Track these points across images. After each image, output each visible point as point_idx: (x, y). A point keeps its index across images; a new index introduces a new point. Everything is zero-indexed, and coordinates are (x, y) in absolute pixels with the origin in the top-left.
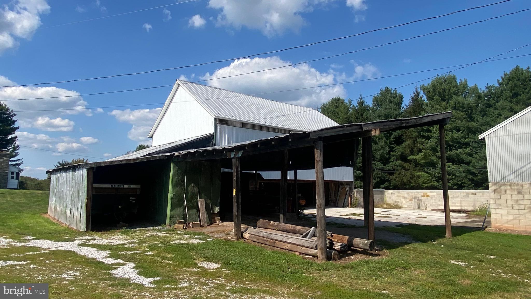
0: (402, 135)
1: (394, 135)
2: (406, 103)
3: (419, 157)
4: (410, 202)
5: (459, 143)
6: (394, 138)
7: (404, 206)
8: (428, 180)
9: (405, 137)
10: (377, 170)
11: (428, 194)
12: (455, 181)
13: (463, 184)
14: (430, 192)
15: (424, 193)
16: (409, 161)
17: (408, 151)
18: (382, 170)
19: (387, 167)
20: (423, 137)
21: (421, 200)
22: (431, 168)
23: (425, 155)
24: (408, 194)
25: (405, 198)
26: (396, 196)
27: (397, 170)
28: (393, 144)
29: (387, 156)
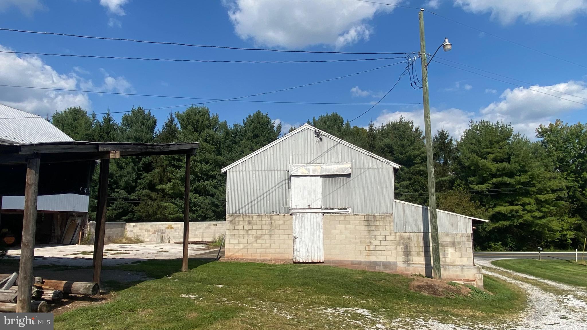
0: (152, 162)
1: (144, 161)
2: (159, 128)
3: (167, 187)
4: (153, 235)
5: (207, 175)
6: (143, 164)
7: (146, 240)
8: (175, 211)
9: (155, 164)
10: (120, 199)
11: (173, 226)
12: (200, 212)
13: (206, 216)
14: (175, 224)
15: (168, 225)
16: (157, 191)
17: (157, 180)
18: (126, 199)
19: (132, 196)
20: (174, 166)
21: (164, 233)
22: (178, 199)
23: (174, 185)
24: (151, 226)
25: (148, 231)
26: (138, 229)
27: (143, 200)
28: (141, 171)
29: (134, 184)
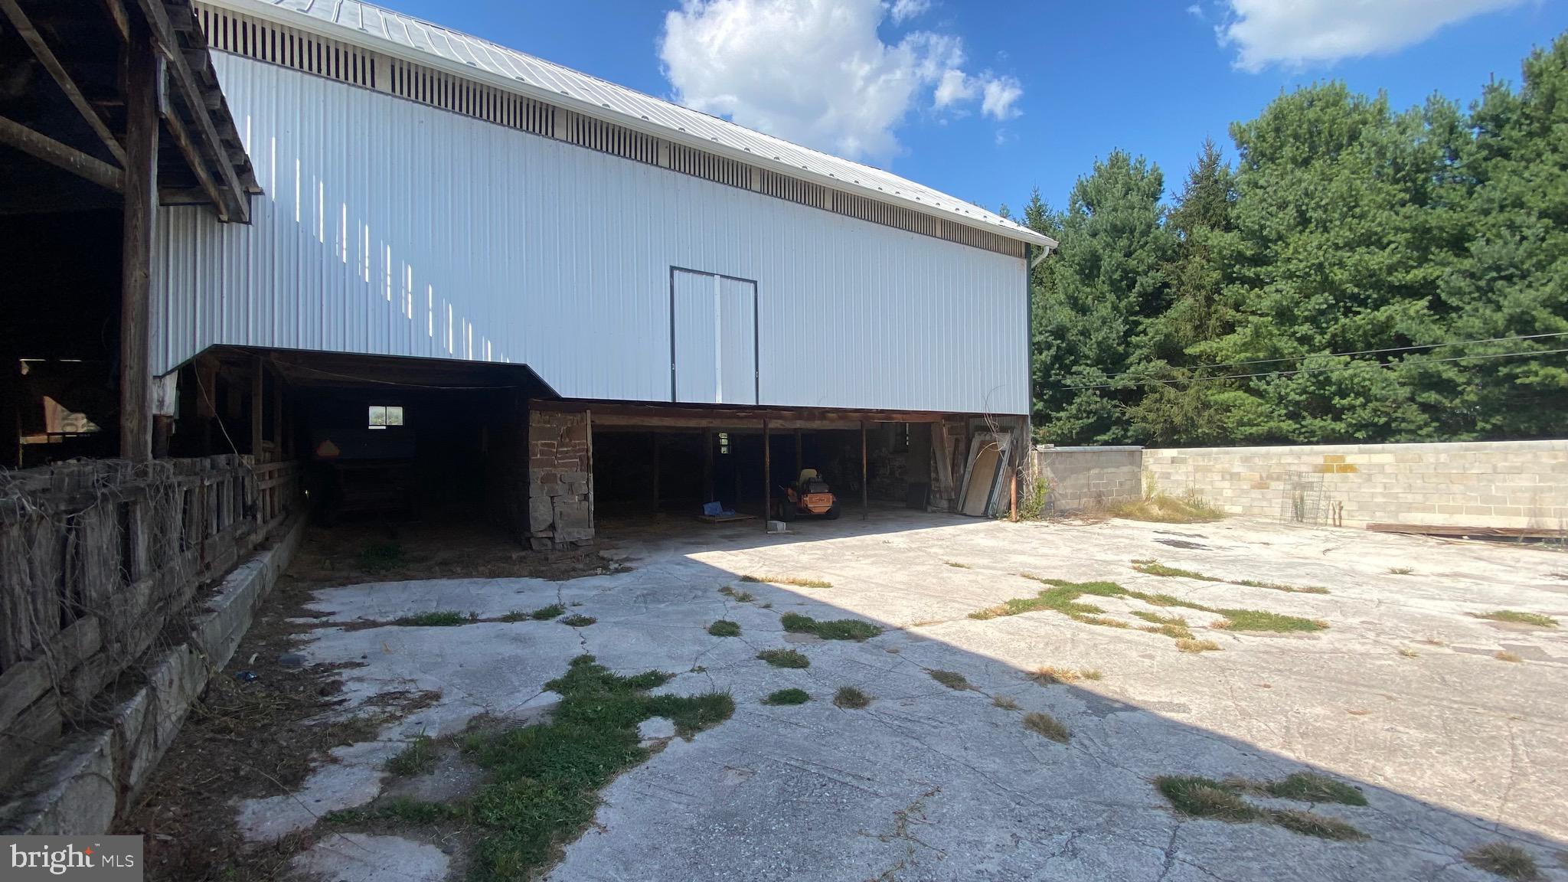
0: (1166, 285)
1: (1142, 284)
2: (1174, 195)
3: (1227, 347)
4: (1256, 494)
6: (1140, 295)
7: (1228, 508)
8: (1261, 414)
9: (1174, 290)
10: (1087, 390)
11: (1349, 460)
12: (1365, 414)
13: (1393, 425)
14: (1361, 452)
15: (1326, 458)
16: (1194, 360)
17: (1187, 329)
18: (1105, 392)
19: (1121, 381)
20: (1244, 280)
22: (1274, 375)
23: (1257, 334)
24: (1246, 460)
25: (1234, 477)
26: (1191, 469)
27: (1154, 390)
28: (1136, 314)
29: (1121, 349)
